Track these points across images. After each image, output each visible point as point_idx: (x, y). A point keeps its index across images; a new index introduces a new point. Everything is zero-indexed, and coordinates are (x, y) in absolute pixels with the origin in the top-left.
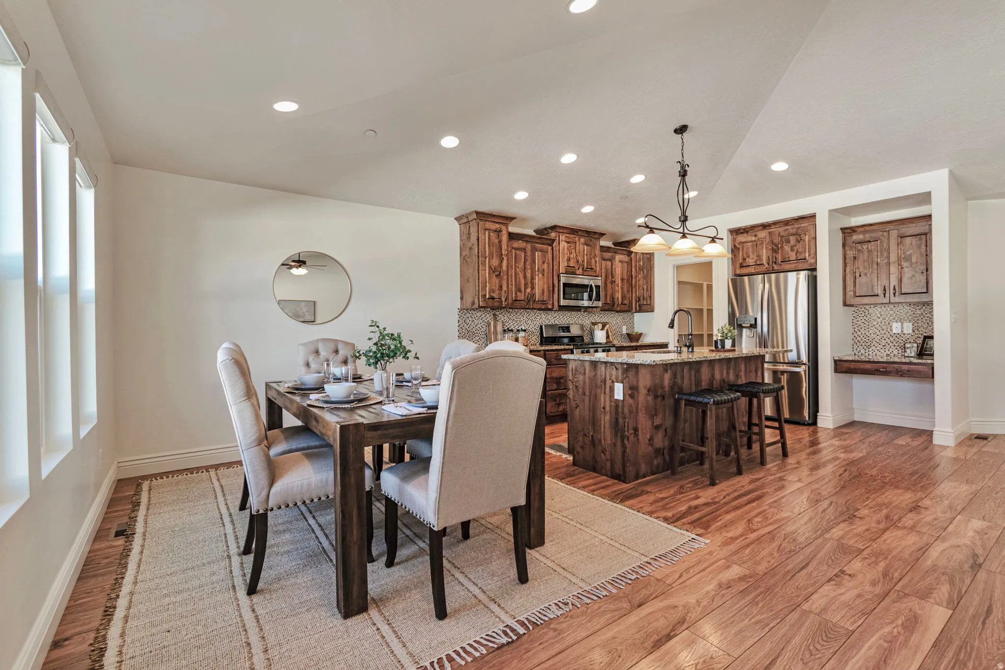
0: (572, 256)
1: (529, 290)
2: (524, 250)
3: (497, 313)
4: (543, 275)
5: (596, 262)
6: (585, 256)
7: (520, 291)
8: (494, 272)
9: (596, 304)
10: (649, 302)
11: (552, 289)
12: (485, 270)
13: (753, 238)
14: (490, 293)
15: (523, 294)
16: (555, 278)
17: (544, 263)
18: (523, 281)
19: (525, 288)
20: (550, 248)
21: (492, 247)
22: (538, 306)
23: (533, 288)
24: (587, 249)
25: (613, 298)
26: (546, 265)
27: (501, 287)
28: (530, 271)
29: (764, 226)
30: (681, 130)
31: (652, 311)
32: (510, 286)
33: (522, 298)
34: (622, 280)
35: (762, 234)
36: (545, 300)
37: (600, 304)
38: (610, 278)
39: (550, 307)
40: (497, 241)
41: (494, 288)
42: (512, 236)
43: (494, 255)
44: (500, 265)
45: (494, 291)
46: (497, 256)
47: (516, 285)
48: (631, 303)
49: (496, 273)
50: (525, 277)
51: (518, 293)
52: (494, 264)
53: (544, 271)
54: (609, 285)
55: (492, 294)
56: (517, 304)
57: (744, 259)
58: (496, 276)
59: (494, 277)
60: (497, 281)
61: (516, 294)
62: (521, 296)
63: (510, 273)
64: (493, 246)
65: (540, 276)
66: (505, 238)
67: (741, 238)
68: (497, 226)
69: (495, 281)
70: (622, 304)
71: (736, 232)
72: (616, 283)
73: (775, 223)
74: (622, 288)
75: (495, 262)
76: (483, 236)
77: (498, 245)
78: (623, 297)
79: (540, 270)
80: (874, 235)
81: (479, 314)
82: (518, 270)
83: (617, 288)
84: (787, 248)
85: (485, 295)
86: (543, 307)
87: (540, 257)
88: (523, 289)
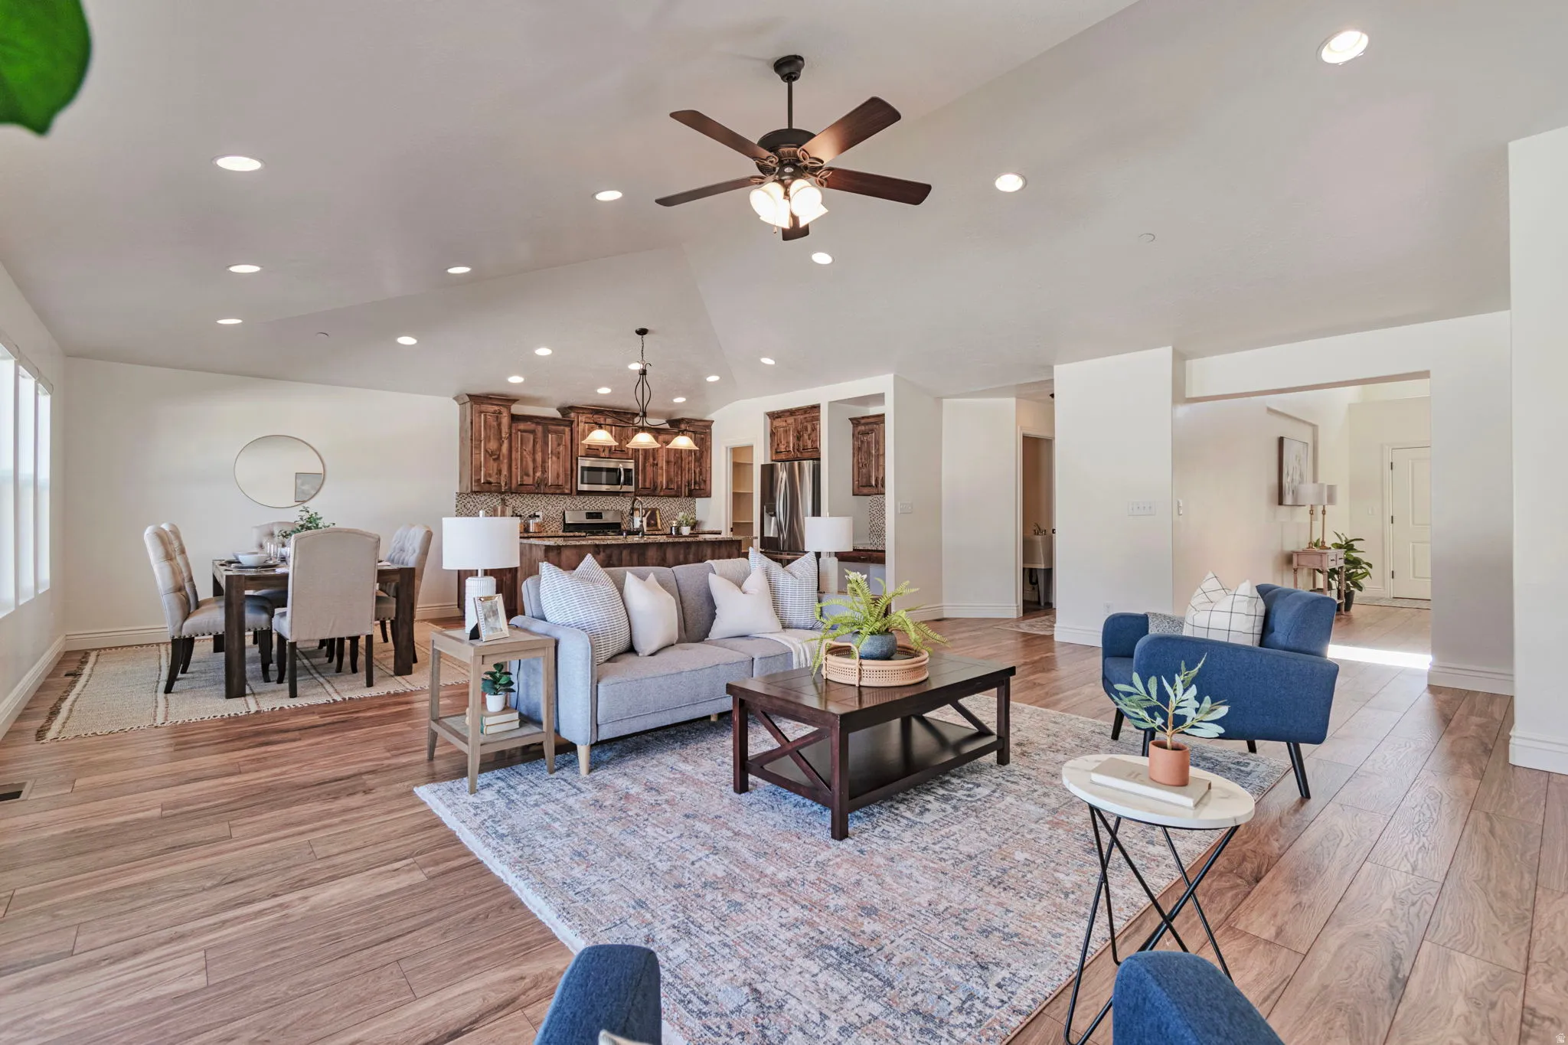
1: (538, 474)
2: (533, 432)
3: (507, 498)
4: (558, 458)
7: (528, 475)
8: (491, 456)
9: (625, 488)
10: (702, 487)
11: (569, 473)
12: (480, 453)
13: (784, 424)
14: (485, 476)
15: (531, 479)
16: (574, 461)
17: (559, 445)
18: (531, 465)
19: (534, 473)
20: (567, 429)
21: (488, 431)
22: (552, 491)
23: (544, 471)
24: (615, 430)
25: (654, 483)
26: (561, 448)
27: (499, 472)
28: (540, 454)
29: (792, 412)
30: (642, 332)
31: (709, 495)
32: (514, 469)
33: (531, 482)
34: (668, 462)
35: (791, 420)
36: (560, 483)
37: (632, 488)
38: (651, 460)
39: (567, 491)
40: (495, 424)
41: (491, 472)
42: (515, 418)
43: (492, 438)
44: (500, 449)
45: (490, 475)
46: (495, 439)
47: (522, 470)
48: (679, 487)
49: (494, 457)
50: (534, 461)
51: (525, 478)
52: (492, 448)
53: (559, 453)
54: (649, 469)
55: (489, 479)
56: (523, 488)
57: (778, 445)
58: (494, 460)
59: (492, 461)
60: (495, 465)
61: (522, 478)
62: (529, 480)
63: (513, 456)
64: (490, 429)
65: (554, 458)
66: (505, 420)
67: (778, 423)
68: (496, 408)
69: (493, 465)
70: (667, 488)
71: (774, 416)
72: (660, 465)
73: (798, 410)
74: (668, 472)
75: (493, 445)
76: (477, 419)
77: (496, 427)
78: (669, 481)
79: (554, 452)
80: (870, 427)
81: (483, 499)
82: (525, 453)
83: (660, 471)
84: (806, 436)
85: (480, 480)
86: (558, 491)
87: (554, 439)
88: (531, 473)
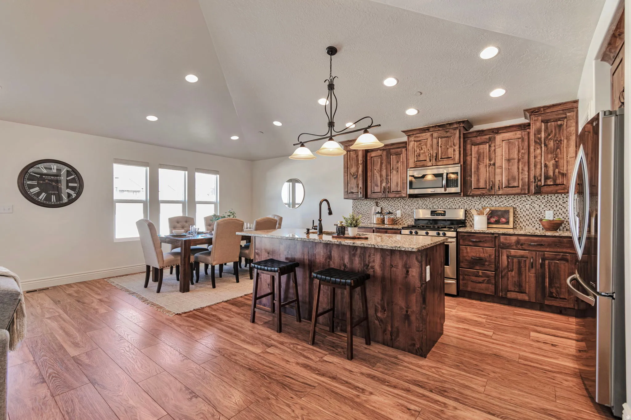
0: (422, 151)
1: (384, 184)
2: (379, 156)
4: (397, 172)
5: (454, 150)
6: (440, 148)
7: (377, 186)
8: (353, 176)
11: (405, 181)
12: (348, 176)
14: (350, 189)
15: (379, 188)
17: (398, 162)
18: (379, 179)
19: (381, 182)
20: (404, 150)
23: (388, 183)
24: (442, 141)
25: (491, 182)
26: (399, 164)
27: (358, 185)
28: (385, 171)
32: (369, 183)
33: (379, 190)
36: (399, 190)
37: (457, 190)
39: (403, 195)
40: (355, 156)
41: (353, 186)
43: (353, 165)
44: (358, 171)
46: (355, 165)
47: (373, 182)
49: (354, 177)
50: (381, 176)
51: (375, 188)
52: (353, 171)
53: (398, 168)
54: (483, 170)
55: (352, 190)
58: (354, 178)
59: (353, 179)
60: (355, 181)
63: (369, 175)
64: (352, 160)
66: (360, 153)
70: (508, 187)
74: (508, 170)
75: (354, 169)
77: (356, 158)
78: (510, 180)
79: (394, 168)
82: (375, 171)
83: (498, 171)
85: (347, 191)
86: (398, 196)
87: (394, 159)
88: (379, 184)
